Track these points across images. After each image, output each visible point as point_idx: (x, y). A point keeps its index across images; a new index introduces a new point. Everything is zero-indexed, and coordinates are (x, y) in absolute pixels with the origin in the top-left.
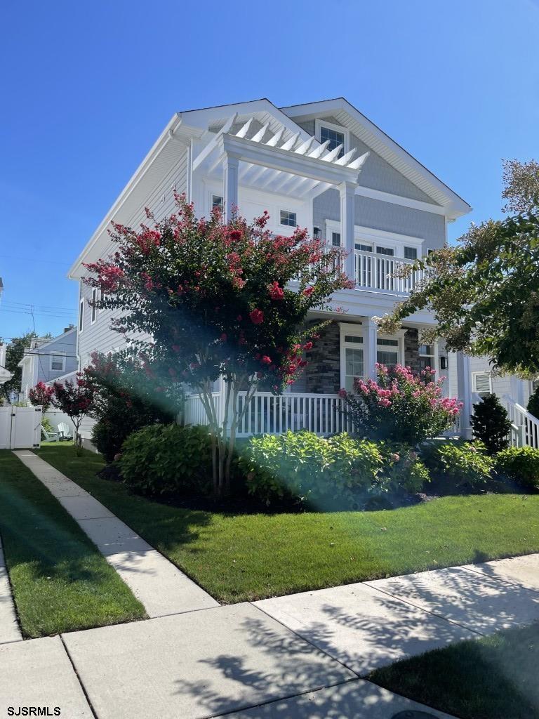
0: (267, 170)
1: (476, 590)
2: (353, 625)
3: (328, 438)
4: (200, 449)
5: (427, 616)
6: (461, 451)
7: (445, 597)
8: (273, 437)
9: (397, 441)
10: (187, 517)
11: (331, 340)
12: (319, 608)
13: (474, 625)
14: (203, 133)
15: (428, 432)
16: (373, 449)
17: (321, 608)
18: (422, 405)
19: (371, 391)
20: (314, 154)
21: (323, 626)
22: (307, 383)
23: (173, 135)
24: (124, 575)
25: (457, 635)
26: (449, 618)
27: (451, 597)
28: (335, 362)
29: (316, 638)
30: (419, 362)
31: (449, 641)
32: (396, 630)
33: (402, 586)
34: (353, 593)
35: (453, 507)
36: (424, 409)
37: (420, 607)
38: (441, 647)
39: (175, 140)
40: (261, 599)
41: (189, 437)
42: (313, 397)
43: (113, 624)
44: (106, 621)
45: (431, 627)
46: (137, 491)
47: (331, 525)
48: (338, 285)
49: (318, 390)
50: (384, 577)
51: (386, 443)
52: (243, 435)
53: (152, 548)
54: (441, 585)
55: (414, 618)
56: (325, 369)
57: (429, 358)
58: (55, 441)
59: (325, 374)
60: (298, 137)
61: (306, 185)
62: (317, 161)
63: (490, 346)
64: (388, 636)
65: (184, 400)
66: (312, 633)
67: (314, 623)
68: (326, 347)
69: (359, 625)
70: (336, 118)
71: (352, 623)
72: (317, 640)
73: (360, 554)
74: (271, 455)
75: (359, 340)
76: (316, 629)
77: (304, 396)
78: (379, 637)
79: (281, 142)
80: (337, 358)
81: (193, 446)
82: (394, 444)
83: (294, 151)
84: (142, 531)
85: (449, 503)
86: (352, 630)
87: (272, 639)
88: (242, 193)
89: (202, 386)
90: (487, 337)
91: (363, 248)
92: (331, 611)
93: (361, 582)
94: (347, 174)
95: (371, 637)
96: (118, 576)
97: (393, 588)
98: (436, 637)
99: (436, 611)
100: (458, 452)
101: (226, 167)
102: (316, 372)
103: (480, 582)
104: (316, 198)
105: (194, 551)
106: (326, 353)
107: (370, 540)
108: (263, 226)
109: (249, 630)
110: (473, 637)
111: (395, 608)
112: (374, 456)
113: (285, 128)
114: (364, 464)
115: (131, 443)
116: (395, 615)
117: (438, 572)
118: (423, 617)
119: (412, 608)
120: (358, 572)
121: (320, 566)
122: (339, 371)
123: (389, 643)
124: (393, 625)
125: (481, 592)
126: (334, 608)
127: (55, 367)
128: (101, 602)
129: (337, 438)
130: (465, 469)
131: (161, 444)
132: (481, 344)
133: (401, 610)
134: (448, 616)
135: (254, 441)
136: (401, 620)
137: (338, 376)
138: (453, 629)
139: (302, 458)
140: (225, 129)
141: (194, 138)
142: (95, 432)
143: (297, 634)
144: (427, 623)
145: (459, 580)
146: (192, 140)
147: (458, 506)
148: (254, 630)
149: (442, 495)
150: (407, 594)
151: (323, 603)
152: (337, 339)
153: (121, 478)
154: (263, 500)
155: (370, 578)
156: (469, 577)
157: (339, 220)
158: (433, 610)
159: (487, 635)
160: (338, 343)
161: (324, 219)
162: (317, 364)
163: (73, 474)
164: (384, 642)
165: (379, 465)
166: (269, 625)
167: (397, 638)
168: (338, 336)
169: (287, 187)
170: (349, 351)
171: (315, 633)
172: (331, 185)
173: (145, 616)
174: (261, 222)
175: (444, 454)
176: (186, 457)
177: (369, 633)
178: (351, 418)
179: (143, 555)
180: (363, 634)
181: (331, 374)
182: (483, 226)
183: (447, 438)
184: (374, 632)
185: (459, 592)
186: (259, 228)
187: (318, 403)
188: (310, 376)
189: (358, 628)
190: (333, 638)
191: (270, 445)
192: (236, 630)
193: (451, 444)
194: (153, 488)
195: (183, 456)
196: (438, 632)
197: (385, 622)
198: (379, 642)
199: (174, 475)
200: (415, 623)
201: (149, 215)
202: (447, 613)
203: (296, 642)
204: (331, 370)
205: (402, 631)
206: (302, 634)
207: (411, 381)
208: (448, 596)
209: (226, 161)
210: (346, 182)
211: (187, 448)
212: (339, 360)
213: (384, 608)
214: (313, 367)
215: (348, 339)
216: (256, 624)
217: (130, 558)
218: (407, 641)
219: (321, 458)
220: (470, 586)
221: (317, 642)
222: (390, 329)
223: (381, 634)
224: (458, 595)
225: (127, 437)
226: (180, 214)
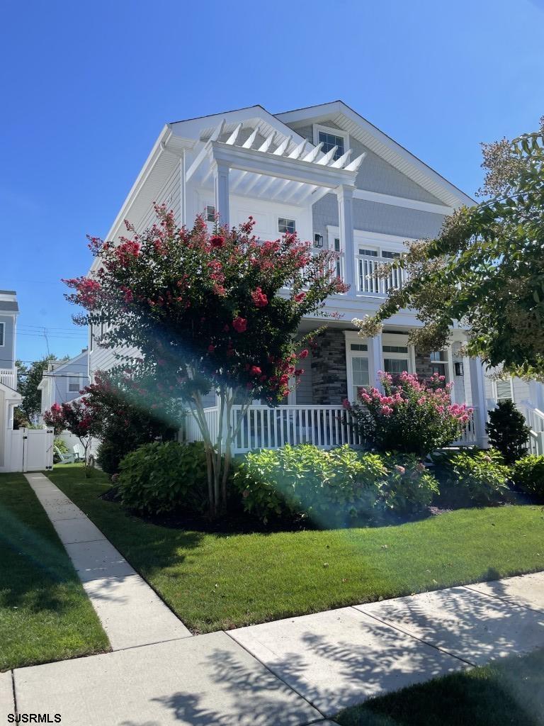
0: (276, 180)
1: (478, 612)
2: (332, 655)
3: (329, 451)
4: (194, 466)
5: (417, 643)
6: (475, 460)
7: (441, 621)
8: (271, 452)
9: (405, 452)
10: (178, 538)
11: (336, 349)
12: (300, 635)
13: (467, 653)
14: (195, 143)
15: (438, 442)
16: (375, 461)
17: (302, 636)
18: (430, 413)
19: (374, 399)
20: (309, 158)
21: (297, 657)
22: (313, 395)
23: (165, 147)
24: (96, 603)
25: (445, 666)
26: (441, 646)
27: (448, 621)
28: (341, 372)
29: (287, 671)
30: (431, 368)
31: (435, 673)
32: (378, 661)
33: (395, 610)
34: (339, 619)
35: (464, 521)
36: (432, 417)
37: (411, 633)
38: (423, 680)
39: (167, 152)
40: (237, 627)
41: (182, 455)
42: (321, 408)
43: (72, 658)
44: (63, 655)
45: (419, 657)
46: (136, 513)
47: (328, 543)
48: (331, 289)
49: (324, 401)
50: (377, 600)
51: (393, 454)
52: (243, 450)
53: (134, 572)
54: (440, 608)
55: (401, 646)
56: (330, 380)
57: (443, 365)
58: (70, 463)
59: (331, 385)
60: (289, 141)
61: (303, 190)
62: (311, 165)
63: (483, 346)
64: (368, 668)
65: (184, 415)
66: (283, 665)
67: (289, 654)
68: (331, 356)
69: (338, 655)
70: (335, 122)
71: (330, 653)
72: (286, 674)
73: (353, 575)
74: (266, 471)
75: (364, 348)
76: (288, 662)
77: (313, 407)
78: (358, 670)
79: (273, 147)
80: (343, 367)
81: (187, 463)
82: (401, 455)
83: (288, 155)
84: (128, 554)
85: (461, 517)
86: (329, 662)
87: (237, 674)
88: (233, 202)
89: (194, 400)
90: (481, 336)
91: (368, 253)
92: (311, 639)
93: (351, 606)
94: (344, 176)
95: (348, 671)
96: (90, 604)
97: (384, 612)
98: (422, 669)
99: (428, 638)
100: (471, 461)
101: (216, 175)
102: (322, 383)
103: (484, 603)
104: (315, 204)
105: (176, 576)
106: (331, 363)
107: (367, 558)
108: (249, 233)
109: (215, 664)
110: (464, 668)
111: (383, 635)
112: (377, 468)
113: (276, 133)
114: (366, 478)
115: (127, 463)
116: (381, 643)
117: (440, 593)
118: (412, 645)
119: (401, 634)
120: (347, 595)
121: (307, 588)
122: (346, 381)
123: (367, 677)
124: (376, 655)
125: (482, 614)
126: (316, 637)
127: (72, 388)
128: (63, 634)
129: (338, 451)
130: (478, 480)
131: (155, 462)
132: (473, 343)
133: (389, 637)
134: (440, 644)
135: (250, 456)
136: (386, 648)
137: (345, 386)
138: (443, 658)
139: (301, 473)
140: (214, 138)
141: (186, 148)
142: (99, 451)
143: (266, 667)
144: (415, 653)
145: (461, 602)
146: (184, 151)
147: (471, 520)
148: (220, 663)
149: (455, 508)
150: (399, 618)
151: (305, 630)
152: (342, 348)
153: (119, 499)
154: (261, 519)
155: (361, 602)
156: (472, 598)
157: (337, 225)
158: (424, 638)
159: (479, 666)
160: (344, 352)
161: (326, 225)
162: (322, 375)
163: (76, 496)
164: (362, 675)
165: (384, 478)
166: (239, 658)
167: (377, 670)
168: (344, 345)
169: (284, 194)
170: (356, 360)
171: (287, 666)
172: (329, 189)
173: (108, 648)
174: (247, 228)
175: (456, 465)
176: (180, 475)
177: (346, 665)
178: (356, 429)
179: (121, 581)
180: (339, 666)
181: (337, 385)
182: (455, 213)
183: (461, 447)
184: (354, 663)
185: (458, 615)
186: (245, 234)
187: (328, 414)
188: (316, 387)
189: (336, 659)
190: (305, 672)
191: (266, 460)
192: (201, 663)
193: (465, 453)
194: (150, 509)
195: (177, 474)
196: (424, 662)
197: (369, 652)
198: (356, 675)
199: (168, 495)
200: (400, 652)
201: (129, 228)
202: (439, 640)
203: (264, 677)
204: (337, 380)
205: (385, 662)
206: (272, 668)
207: (418, 389)
208: (445, 621)
209: (216, 169)
210: (343, 185)
211: (181, 466)
212: (346, 370)
213: (370, 635)
214: (319, 377)
215: (354, 347)
216: (225, 656)
217: (107, 585)
218: (387, 674)
219: (320, 472)
220: (472, 607)
221: (286, 676)
222: (371, 330)
223: (360, 666)
224: (456, 619)
225: (125, 456)
226: (162, 224)
